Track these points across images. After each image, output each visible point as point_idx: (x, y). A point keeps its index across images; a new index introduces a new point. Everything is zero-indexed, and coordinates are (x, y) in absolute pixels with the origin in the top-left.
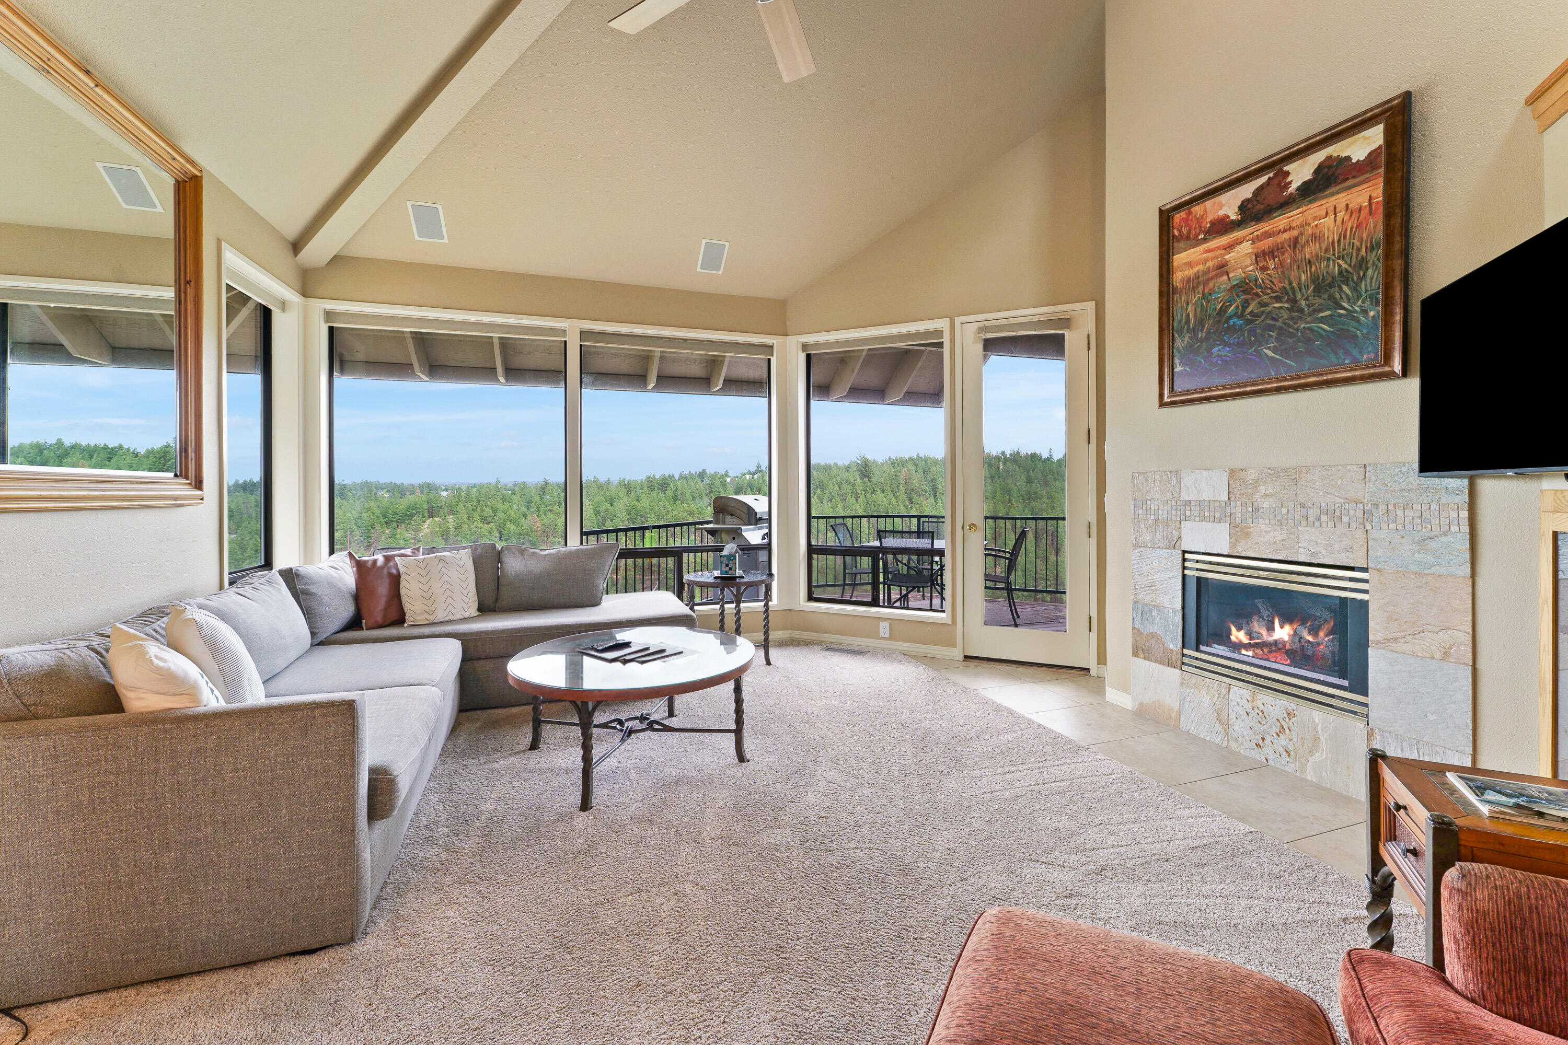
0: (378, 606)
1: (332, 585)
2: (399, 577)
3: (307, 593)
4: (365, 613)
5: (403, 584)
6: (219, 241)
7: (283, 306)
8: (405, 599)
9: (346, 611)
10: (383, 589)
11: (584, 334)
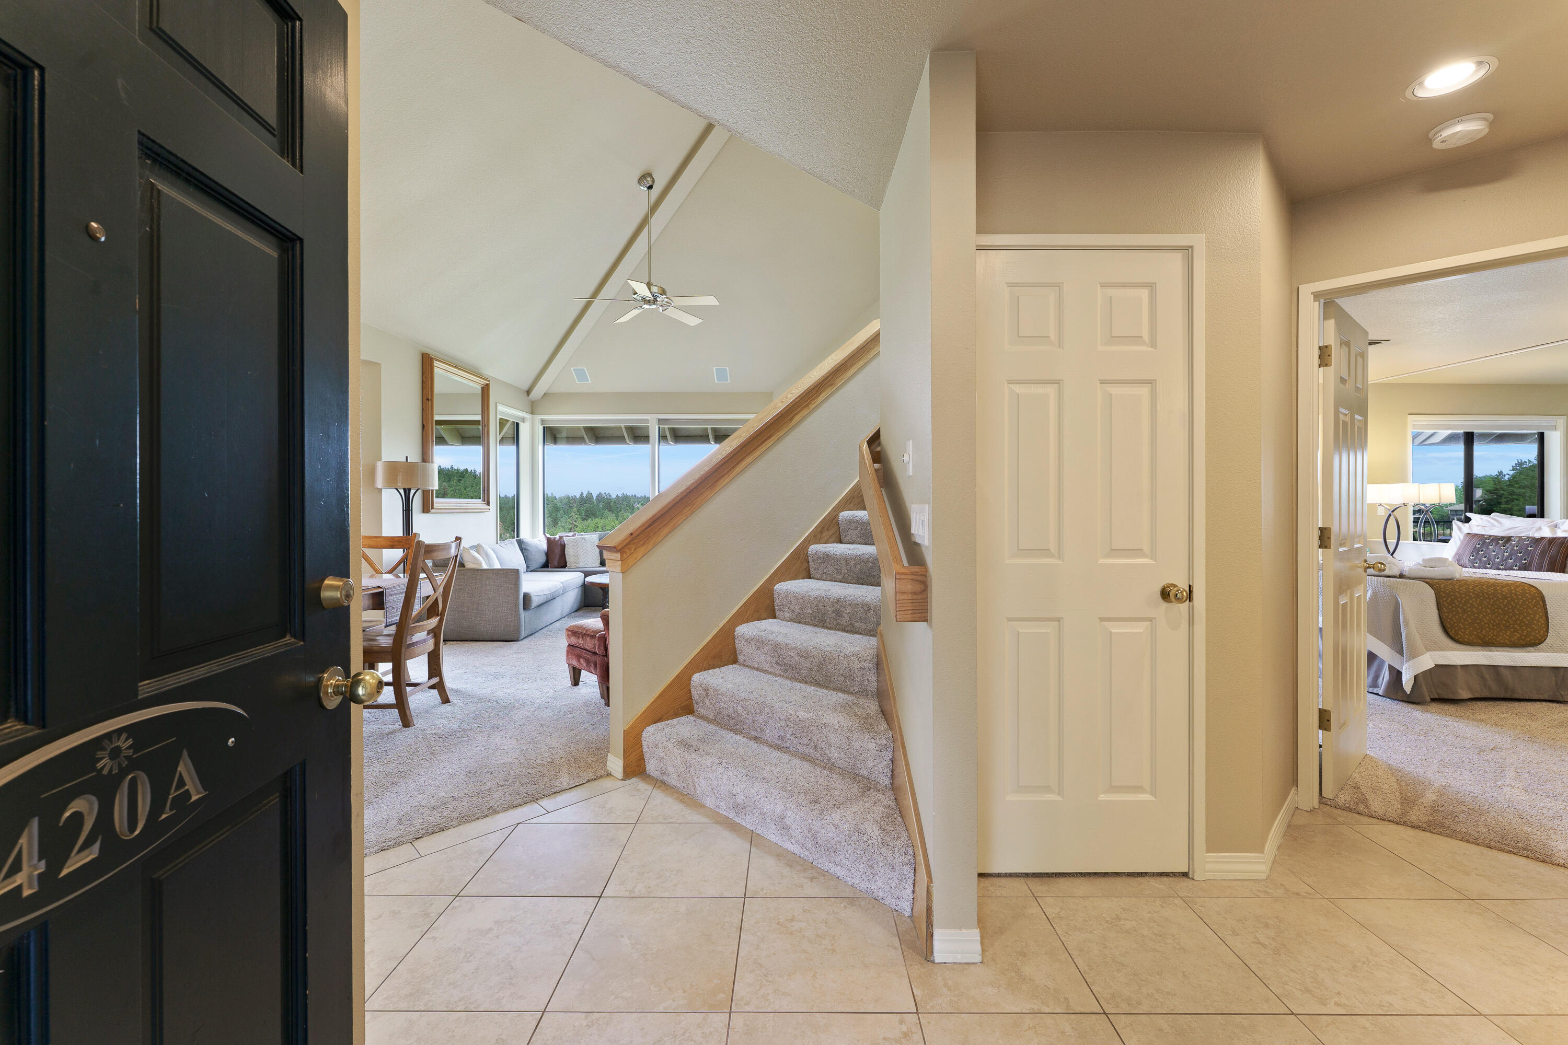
0: (556, 560)
1: (537, 548)
2: (565, 545)
3: (526, 549)
4: (550, 561)
5: (566, 549)
6: (496, 403)
7: (523, 420)
8: (567, 556)
9: (543, 559)
10: (557, 551)
11: (660, 421)
